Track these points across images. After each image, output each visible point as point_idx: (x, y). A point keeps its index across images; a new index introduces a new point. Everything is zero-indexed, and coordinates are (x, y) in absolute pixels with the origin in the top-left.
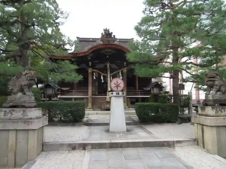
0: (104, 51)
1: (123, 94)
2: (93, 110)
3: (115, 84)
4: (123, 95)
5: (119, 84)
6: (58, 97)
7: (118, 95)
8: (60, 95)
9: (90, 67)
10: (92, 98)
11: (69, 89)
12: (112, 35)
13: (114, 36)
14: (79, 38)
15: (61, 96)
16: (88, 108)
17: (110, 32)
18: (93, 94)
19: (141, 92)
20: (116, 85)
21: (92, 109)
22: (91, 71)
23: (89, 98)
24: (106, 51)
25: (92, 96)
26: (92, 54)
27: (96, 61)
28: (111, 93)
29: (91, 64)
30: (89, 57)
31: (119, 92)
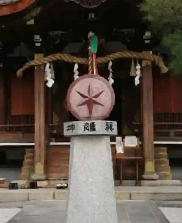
1: (109, 127)
3: (84, 97)
4: (109, 132)
5: (97, 96)
7: (92, 133)
9: (38, 51)
10: (50, 146)
25: (51, 141)
26: (39, 9)
27: (57, 32)
28: (69, 126)
29: (41, 40)
30: (29, 20)
31: (93, 123)
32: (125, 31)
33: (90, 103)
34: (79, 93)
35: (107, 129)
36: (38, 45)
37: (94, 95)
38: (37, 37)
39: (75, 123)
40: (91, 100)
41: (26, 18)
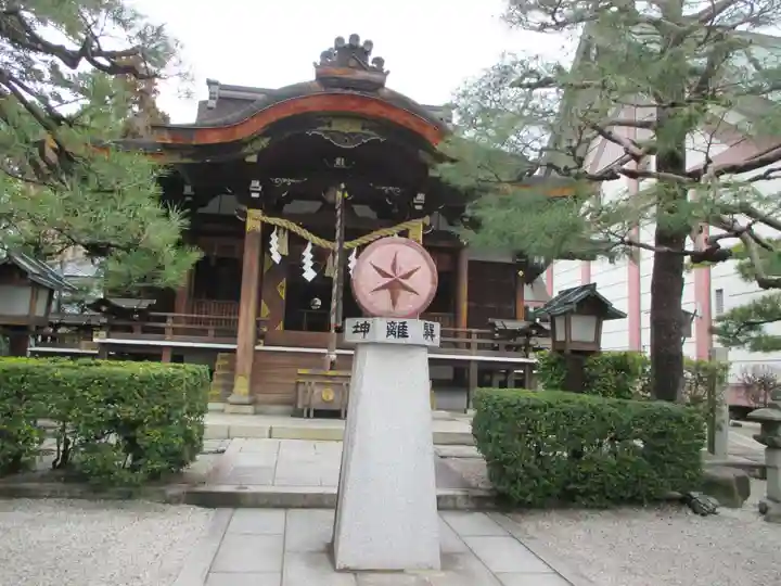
0: (326, 128)
1: (429, 333)
2: (256, 413)
3: (385, 275)
4: (428, 342)
5: (407, 276)
6: (96, 340)
7: (402, 341)
8: (103, 333)
9: (254, 204)
10: (257, 352)
11: (151, 307)
12: (370, 58)
13: (379, 61)
14: (216, 83)
15: (108, 337)
16: (231, 399)
17: (361, 43)
18: (259, 336)
19: (480, 336)
20: (387, 280)
21: (250, 409)
22: (259, 227)
23: (239, 352)
24: (334, 128)
25: (257, 344)
26: (267, 140)
27: (285, 180)
28: (357, 326)
29: (260, 189)
30: (251, 154)
31: (404, 323)
32: (386, 189)
33: (395, 287)
34: (374, 267)
35: (426, 335)
36: (255, 195)
37: (402, 274)
38: (256, 184)
39: (369, 320)
40: (396, 280)
41: (246, 150)
